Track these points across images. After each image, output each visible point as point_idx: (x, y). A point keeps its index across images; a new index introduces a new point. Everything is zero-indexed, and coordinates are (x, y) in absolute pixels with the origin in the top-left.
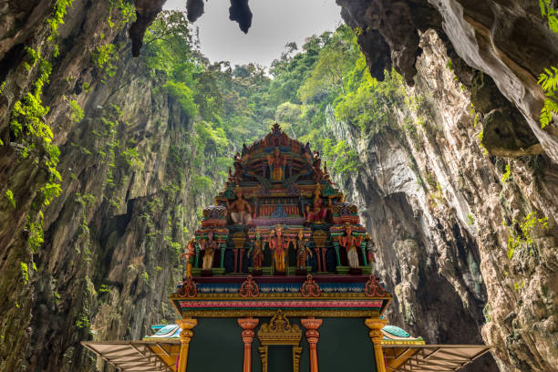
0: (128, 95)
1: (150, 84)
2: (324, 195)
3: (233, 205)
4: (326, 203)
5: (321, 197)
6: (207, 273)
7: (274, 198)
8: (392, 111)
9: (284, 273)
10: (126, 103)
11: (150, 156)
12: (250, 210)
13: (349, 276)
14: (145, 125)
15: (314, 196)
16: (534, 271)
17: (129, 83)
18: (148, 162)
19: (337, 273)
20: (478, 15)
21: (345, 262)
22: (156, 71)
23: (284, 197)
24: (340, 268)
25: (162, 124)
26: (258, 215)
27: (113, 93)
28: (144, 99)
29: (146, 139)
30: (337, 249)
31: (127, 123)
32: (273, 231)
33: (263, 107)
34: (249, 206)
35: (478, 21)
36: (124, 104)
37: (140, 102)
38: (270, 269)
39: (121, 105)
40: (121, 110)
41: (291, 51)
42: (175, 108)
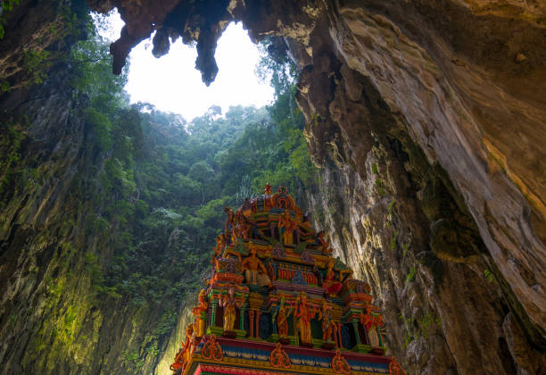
0: (43, 108)
1: (70, 103)
2: (336, 269)
3: (245, 261)
4: (337, 277)
5: (333, 270)
6: (230, 335)
7: (288, 262)
8: (305, 196)
9: (311, 346)
10: (39, 116)
11: (51, 180)
12: (264, 269)
13: (370, 356)
14: (55, 145)
15: (327, 268)
16: (426, 364)
17: (48, 96)
18: (47, 187)
19: (358, 351)
20: (497, 141)
21: (365, 340)
22: (80, 92)
23: (299, 264)
24: (360, 345)
25: (73, 150)
26: (277, 278)
27: (26, 102)
28: (60, 118)
29: (50, 161)
30: (356, 326)
31: (34, 138)
32: (298, 299)
33: (176, 160)
34: (263, 266)
35: (496, 146)
36: (36, 117)
37: (55, 120)
38: (295, 338)
39: (33, 118)
40: (31, 122)
41: (214, 114)
42: (90, 136)
